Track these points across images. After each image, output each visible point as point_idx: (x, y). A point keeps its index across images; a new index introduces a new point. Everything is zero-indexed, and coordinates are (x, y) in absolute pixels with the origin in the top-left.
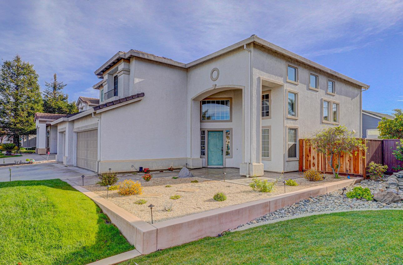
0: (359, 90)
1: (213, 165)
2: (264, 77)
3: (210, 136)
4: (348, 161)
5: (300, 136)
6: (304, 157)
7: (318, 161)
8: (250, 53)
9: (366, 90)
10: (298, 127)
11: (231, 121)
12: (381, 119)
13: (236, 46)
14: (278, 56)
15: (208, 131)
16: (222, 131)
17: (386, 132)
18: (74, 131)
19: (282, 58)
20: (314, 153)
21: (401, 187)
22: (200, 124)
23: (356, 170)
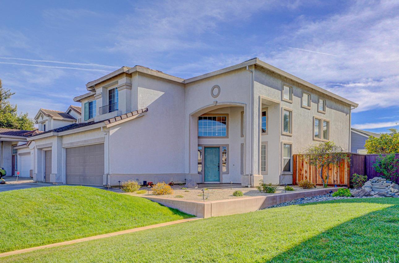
0: (349, 108)
1: (210, 181)
2: (263, 96)
3: (206, 153)
4: (336, 173)
5: (294, 152)
6: (297, 171)
7: (310, 174)
8: (251, 73)
9: (354, 108)
10: (292, 143)
11: (227, 137)
12: (368, 137)
13: (239, 67)
14: (275, 75)
15: (205, 148)
16: (219, 148)
17: (372, 150)
18: (63, 146)
19: (279, 78)
20: (306, 167)
21: (373, 189)
22: (198, 140)
23: (342, 181)
